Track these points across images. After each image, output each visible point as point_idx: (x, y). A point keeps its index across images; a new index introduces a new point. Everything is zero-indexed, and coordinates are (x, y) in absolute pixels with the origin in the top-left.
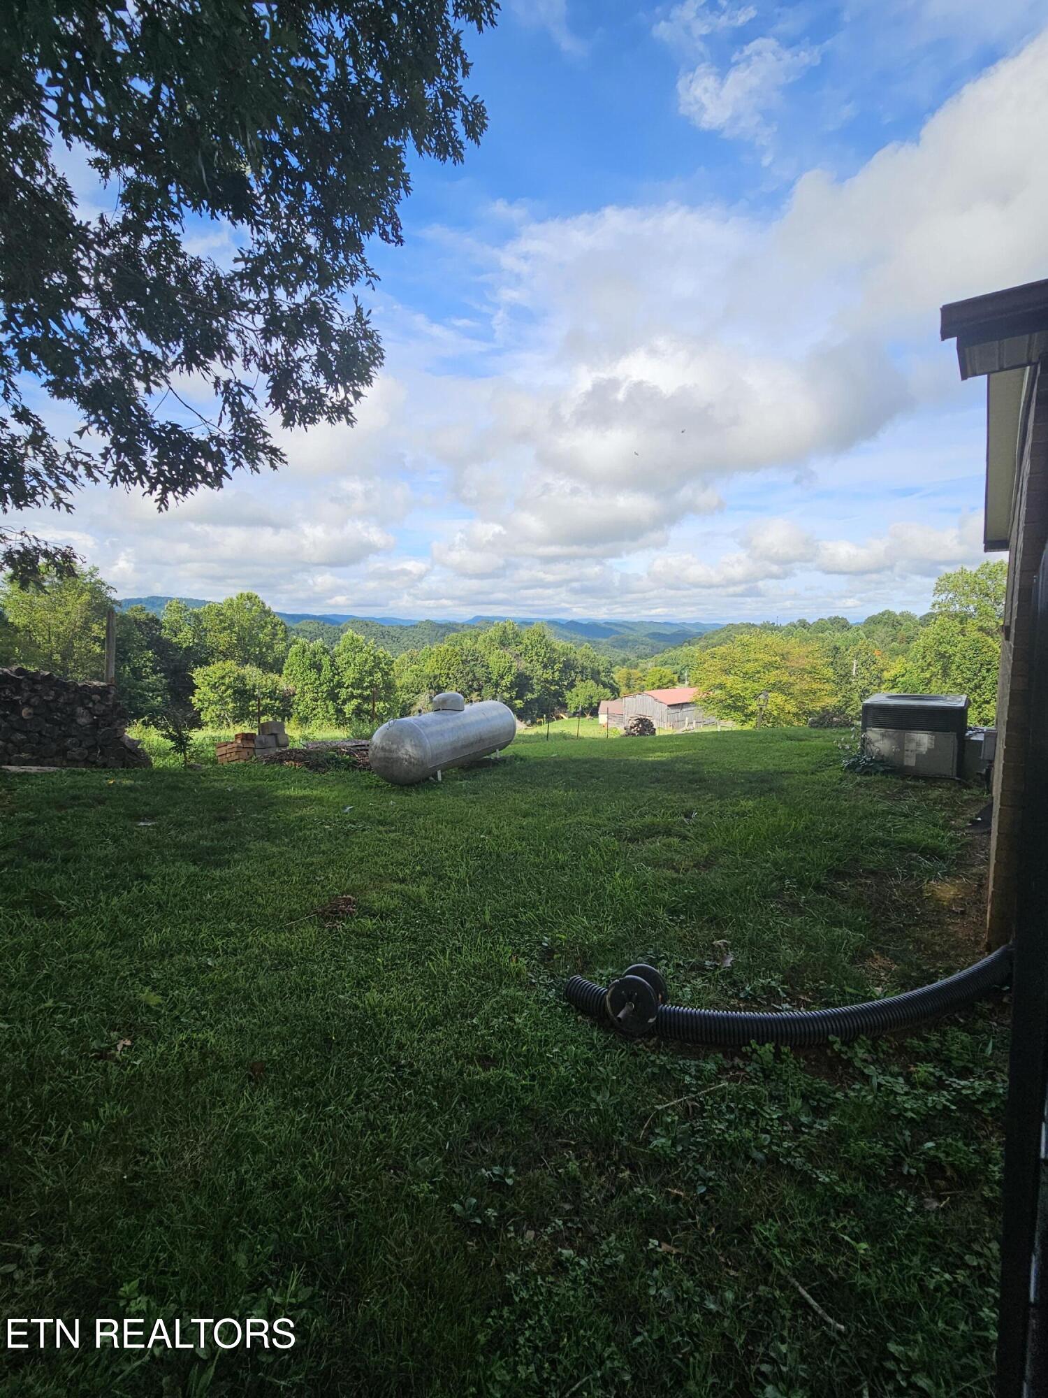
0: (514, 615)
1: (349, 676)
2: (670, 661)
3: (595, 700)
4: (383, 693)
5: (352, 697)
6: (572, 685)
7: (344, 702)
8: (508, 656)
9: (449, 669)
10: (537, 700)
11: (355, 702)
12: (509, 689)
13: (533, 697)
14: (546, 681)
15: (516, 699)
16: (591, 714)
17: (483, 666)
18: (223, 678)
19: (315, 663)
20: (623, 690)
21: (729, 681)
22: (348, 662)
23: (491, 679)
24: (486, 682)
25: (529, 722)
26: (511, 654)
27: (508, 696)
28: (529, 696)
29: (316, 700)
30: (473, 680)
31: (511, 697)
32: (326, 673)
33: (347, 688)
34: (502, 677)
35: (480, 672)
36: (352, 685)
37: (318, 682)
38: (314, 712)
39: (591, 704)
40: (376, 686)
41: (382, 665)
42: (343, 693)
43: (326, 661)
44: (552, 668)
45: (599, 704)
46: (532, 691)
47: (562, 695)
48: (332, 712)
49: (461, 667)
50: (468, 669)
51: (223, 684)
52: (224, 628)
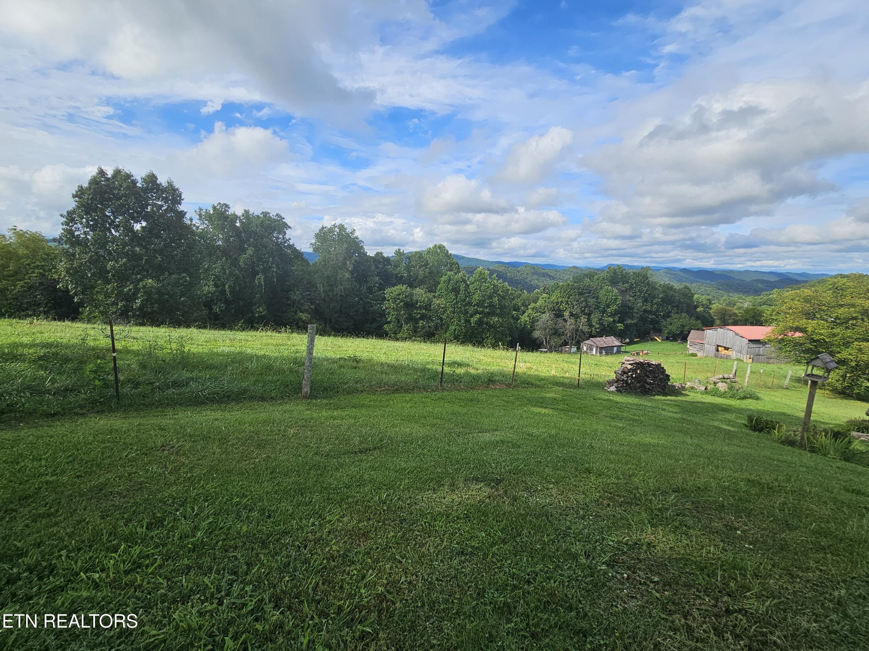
0: (636, 264)
1: (476, 298)
2: (769, 302)
3: (687, 328)
4: (498, 311)
5: (477, 312)
6: (667, 316)
7: (472, 316)
8: (616, 291)
9: (568, 298)
10: (636, 324)
11: (478, 316)
12: (613, 315)
13: (633, 322)
14: (645, 311)
15: (618, 322)
16: (682, 340)
17: (594, 297)
18: (399, 295)
19: (455, 288)
20: (718, 322)
21: (811, 325)
22: (476, 289)
23: (599, 307)
24: (595, 309)
25: (627, 340)
26: (618, 289)
27: (612, 320)
28: (629, 321)
29: (454, 313)
30: (585, 307)
31: (614, 321)
32: (461, 295)
33: (474, 306)
34: (608, 306)
35: (591, 301)
36: (478, 305)
37: (455, 301)
38: (452, 321)
39: (682, 332)
40: (494, 306)
41: (500, 292)
42: (471, 310)
43: (462, 286)
44: (652, 302)
45: (689, 332)
46: (632, 318)
47: (657, 322)
48: (462, 321)
49: (577, 297)
50: (582, 299)
51: (399, 299)
52: (422, 266)
